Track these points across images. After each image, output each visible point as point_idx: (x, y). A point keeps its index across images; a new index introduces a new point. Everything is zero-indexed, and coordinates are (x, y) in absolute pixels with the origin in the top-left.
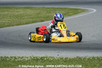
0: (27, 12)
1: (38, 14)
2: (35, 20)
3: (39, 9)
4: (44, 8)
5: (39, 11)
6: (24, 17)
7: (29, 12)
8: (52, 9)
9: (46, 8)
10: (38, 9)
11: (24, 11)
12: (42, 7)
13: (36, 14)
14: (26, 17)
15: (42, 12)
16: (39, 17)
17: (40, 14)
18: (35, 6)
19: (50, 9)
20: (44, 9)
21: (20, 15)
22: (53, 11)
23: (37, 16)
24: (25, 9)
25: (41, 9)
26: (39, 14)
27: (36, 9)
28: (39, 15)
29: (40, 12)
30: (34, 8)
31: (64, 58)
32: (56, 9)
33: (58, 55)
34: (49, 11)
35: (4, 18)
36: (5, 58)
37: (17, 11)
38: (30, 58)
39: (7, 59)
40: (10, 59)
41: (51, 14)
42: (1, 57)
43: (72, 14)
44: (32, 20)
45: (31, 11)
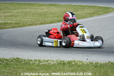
0: (52, 10)
2: (61, 19)
3: (65, 7)
4: (70, 5)
5: (64, 9)
6: (48, 16)
7: (54, 10)
8: (79, 7)
9: (73, 6)
10: (63, 6)
11: (48, 9)
12: (68, 5)
13: (62, 12)
14: (50, 15)
15: (69, 10)
18: (61, 4)
20: (71, 7)
21: (44, 12)
22: (81, 10)
24: (49, 6)
29: (66, 10)
31: (94, 63)
32: (84, 7)
33: (87, 59)
34: (76, 9)
35: (26, 16)
36: (28, 61)
37: (40, 8)
38: (56, 62)
39: (30, 62)
40: (34, 62)
41: (79, 13)
42: (24, 60)
43: (101, 13)
44: (57, 19)
45: (56, 9)
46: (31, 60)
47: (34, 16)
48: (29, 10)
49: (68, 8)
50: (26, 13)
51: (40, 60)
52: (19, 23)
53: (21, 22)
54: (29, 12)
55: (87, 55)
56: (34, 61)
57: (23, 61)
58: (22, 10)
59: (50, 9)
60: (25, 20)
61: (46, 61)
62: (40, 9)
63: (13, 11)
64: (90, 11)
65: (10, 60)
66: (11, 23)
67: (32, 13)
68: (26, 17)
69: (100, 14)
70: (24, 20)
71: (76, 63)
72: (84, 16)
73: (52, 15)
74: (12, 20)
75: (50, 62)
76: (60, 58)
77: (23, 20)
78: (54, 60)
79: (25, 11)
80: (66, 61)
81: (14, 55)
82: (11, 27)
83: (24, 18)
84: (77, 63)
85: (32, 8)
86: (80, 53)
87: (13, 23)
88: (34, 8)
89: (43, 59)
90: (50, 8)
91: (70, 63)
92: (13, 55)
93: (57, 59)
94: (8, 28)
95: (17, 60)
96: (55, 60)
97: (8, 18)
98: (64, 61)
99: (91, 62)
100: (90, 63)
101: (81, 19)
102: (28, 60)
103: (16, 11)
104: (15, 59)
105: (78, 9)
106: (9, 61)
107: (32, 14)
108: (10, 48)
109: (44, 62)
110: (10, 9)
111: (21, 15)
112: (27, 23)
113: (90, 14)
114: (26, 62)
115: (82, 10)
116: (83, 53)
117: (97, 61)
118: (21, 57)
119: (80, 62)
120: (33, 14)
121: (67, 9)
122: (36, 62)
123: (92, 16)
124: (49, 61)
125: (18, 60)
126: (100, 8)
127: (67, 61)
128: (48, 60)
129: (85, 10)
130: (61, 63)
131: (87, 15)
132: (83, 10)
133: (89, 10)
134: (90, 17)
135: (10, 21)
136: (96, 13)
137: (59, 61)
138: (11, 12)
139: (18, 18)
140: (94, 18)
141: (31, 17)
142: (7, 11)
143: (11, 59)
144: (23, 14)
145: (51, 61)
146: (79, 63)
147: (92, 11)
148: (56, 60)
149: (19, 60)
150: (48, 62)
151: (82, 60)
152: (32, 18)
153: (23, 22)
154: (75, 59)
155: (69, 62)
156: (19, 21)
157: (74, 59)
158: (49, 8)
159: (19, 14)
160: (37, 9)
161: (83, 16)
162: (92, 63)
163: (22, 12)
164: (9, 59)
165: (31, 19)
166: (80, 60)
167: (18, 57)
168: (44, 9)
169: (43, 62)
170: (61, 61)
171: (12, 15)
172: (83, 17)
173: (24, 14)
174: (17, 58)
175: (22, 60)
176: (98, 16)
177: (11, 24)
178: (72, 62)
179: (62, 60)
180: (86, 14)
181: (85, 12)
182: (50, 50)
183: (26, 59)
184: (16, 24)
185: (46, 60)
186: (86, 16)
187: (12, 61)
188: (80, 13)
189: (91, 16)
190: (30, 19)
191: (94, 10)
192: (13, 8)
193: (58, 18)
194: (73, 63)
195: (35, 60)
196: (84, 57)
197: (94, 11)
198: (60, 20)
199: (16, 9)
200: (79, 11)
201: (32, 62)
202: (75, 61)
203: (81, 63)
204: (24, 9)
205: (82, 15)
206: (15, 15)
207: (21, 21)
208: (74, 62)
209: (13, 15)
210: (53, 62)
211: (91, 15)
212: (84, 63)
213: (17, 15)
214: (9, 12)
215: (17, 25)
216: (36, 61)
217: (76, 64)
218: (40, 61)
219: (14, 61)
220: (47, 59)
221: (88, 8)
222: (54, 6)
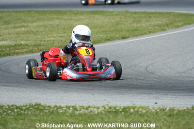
0: (96, 21)
2: (112, 35)
3: (119, 15)
4: (127, 12)
5: (117, 19)
7: (100, 21)
8: (143, 15)
9: (132, 13)
10: (116, 14)
11: (89, 19)
12: (122, 12)
13: (112, 24)
15: (125, 20)
16: (118, 30)
17: (119, 23)
18: (111, 10)
19: (139, 15)
20: (128, 15)
22: (145, 19)
23: (114, 29)
24: (92, 14)
25: (122, 15)
26: (118, 24)
27: (113, 15)
28: (118, 26)
29: (121, 21)
30: (109, 12)
31: (168, 109)
32: (151, 15)
33: (156, 103)
34: (137, 19)
35: (53, 31)
36: (56, 108)
37: (76, 18)
38: (103, 109)
39: (59, 110)
40: (65, 110)
41: (142, 25)
42: (49, 107)
43: (181, 24)
44: (105, 36)
45: (102, 19)
46: (60, 107)
47: (65, 33)
48: (57, 22)
49: (123, 17)
50: (53, 27)
51: (75, 106)
52: (40, 45)
53: (44, 43)
54: (57, 25)
55: (155, 96)
56: (64, 108)
57: (46, 108)
58: (46, 23)
59: (92, 19)
60: (51, 39)
61: (85, 108)
62: (76, 20)
63: (30, 24)
64: (160, 22)
65: (24, 108)
66: (26, 45)
67: (63, 27)
68: (52, 34)
69: (178, 26)
70: (49, 39)
71: (136, 109)
72: (151, 29)
73: (96, 30)
74: (29, 40)
75: (92, 109)
76: (110, 103)
77: (47, 39)
78: (99, 105)
79: (51, 23)
80: (120, 108)
81: (31, 100)
82: (27, 52)
83: (49, 36)
84: (138, 110)
85: (62, 19)
86: (144, 93)
87: (30, 45)
88: (66, 18)
89: (81, 105)
90: (94, 17)
91: (127, 110)
92: (30, 98)
93: (105, 103)
94: (22, 53)
95: (36, 107)
96: (101, 106)
97: (22, 36)
98: (117, 107)
99: (162, 107)
100: (160, 110)
101: (146, 35)
102: (56, 106)
103: (35, 24)
104: (33, 106)
105: (140, 18)
106: (22, 110)
107: (62, 29)
108: (24, 87)
109: (82, 110)
110: (24, 22)
111: (43, 32)
112: (53, 44)
113: (160, 27)
114: (51, 110)
115: (147, 21)
116: (149, 94)
117: (172, 107)
118: (43, 103)
119: (143, 108)
120: (64, 29)
121: (121, 18)
122: (68, 110)
123: (165, 30)
124: (91, 107)
125: (38, 107)
126: (178, 15)
127: (122, 108)
128: (89, 107)
129: (153, 19)
130: (111, 110)
131: (156, 29)
132: (149, 19)
133: (158, 19)
134: (160, 31)
135: (25, 42)
136: (170, 24)
137: (107, 108)
138: (27, 26)
139: (39, 37)
140: (167, 32)
141: (60, 34)
142: (19, 25)
143: (26, 106)
144: (47, 29)
145: (95, 108)
146: (142, 110)
147: (165, 20)
148: (103, 106)
149: (40, 108)
150: (89, 109)
151: (146, 106)
152: (62, 35)
153: (47, 42)
154: (135, 103)
155: (125, 109)
156: (41, 41)
157: (133, 103)
158: (91, 17)
159: (40, 30)
160: (71, 19)
161: (149, 30)
162: (164, 110)
163: (46, 26)
164: (24, 106)
165: (61, 37)
166: (144, 104)
167: (39, 102)
168: (82, 19)
169: (80, 110)
170: (110, 108)
171: (28, 31)
172: (150, 32)
173: (49, 29)
174: (37, 104)
175: (44, 107)
176: (175, 29)
177: (26, 47)
178: (129, 108)
179: (114, 106)
180: (153, 27)
181: (152, 23)
182: (93, 90)
183: (52, 105)
184: (34, 45)
185: (86, 105)
186: (154, 29)
187: (28, 109)
188: (144, 25)
189: (163, 30)
190: (58, 36)
191: (167, 19)
192: (30, 19)
193: (107, 35)
194: (132, 110)
195: (66, 106)
196: (151, 100)
197: (167, 22)
198: (111, 37)
199: (35, 22)
200: (143, 22)
201: (63, 110)
202: (136, 107)
203: (145, 110)
204: (49, 20)
205: (147, 28)
206: (33, 32)
207: (44, 41)
208: (134, 108)
209: (30, 31)
210: (98, 108)
211: (163, 28)
212: (149, 109)
213: (37, 31)
214: (24, 27)
215: (36, 48)
216: (69, 108)
217: (137, 112)
218: (75, 109)
219: (31, 108)
220: (88, 105)
221: (157, 17)
222: (99, 14)
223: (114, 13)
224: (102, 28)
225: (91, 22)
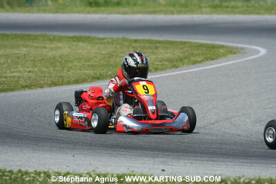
0: (81, 51)
1: (109, 57)
2: (102, 72)
3: (112, 44)
4: (124, 40)
5: (110, 49)
6: (70, 65)
7: (86, 51)
8: (147, 45)
9: (131, 41)
10: (108, 42)
11: (70, 48)
12: (118, 39)
13: (103, 56)
14: (76, 64)
15: (120, 51)
16: (111, 65)
17: (113, 55)
18: (101, 35)
19: (142, 44)
20: (126, 43)
21: (61, 57)
22: (150, 51)
23: (105, 63)
24: (74, 41)
25: (117, 44)
26: (111, 56)
27: (104, 43)
28: (112, 59)
29: (115, 52)
30: (99, 39)
32: (158, 45)
33: (163, 170)
35: (18, 64)
36: (20, 175)
37: (52, 46)
39: (24, 177)
40: (34, 177)
43: (200, 59)
44: (92, 72)
45: (89, 48)
47: (36, 66)
48: (24, 51)
49: (118, 46)
50: (18, 58)
51: (48, 172)
53: (4, 79)
54: (25, 55)
55: (163, 160)
56: (33, 175)
58: (8, 51)
59: (74, 48)
61: (62, 174)
62: (52, 49)
64: (171, 55)
67: (33, 58)
68: (17, 67)
69: (197, 62)
70: (12, 75)
72: (158, 65)
73: (80, 64)
76: (97, 168)
77: (9, 75)
80: (113, 176)
83: (12, 70)
85: (32, 47)
88: (37, 45)
89: (56, 170)
90: (77, 46)
98: (108, 174)
107: (31, 60)
111: (4, 64)
112: (18, 81)
113: (171, 62)
114: (13, 177)
115: (152, 53)
120: (34, 60)
121: (116, 48)
122: (38, 177)
124: (71, 174)
126: (197, 46)
128: (68, 173)
129: (161, 51)
131: (165, 65)
132: (156, 51)
134: (171, 68)
136: (186, 58)
141: (28, 68)
145: (76, 175)
147: (178, 53)
152: (30, 69)
158: (73, 45)
160: (45, 48)
161: (156, 66)
163: (8, 56)
165: (30, 72)
168: (60, 48)
172: (156, 69)
173: (12, 61)
176: (191, 66)
180: (161, 62)
181: (159, 57)
182: (74, 149)
186: (162, 65)
189: (175, 67)
191: (181, 51)
193: (95, 71)
197: (181, 55)
198: (100, 75)
200: (147, 54)
204: (13, 48)
205: (153, 64)
207: (5, 77)
211: (175, 64)
221: (167, 48)
222: (85, 42)
223: (106, 40)
224: (89, 61)
225: (73, 52)
